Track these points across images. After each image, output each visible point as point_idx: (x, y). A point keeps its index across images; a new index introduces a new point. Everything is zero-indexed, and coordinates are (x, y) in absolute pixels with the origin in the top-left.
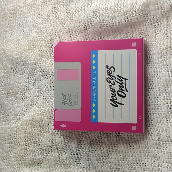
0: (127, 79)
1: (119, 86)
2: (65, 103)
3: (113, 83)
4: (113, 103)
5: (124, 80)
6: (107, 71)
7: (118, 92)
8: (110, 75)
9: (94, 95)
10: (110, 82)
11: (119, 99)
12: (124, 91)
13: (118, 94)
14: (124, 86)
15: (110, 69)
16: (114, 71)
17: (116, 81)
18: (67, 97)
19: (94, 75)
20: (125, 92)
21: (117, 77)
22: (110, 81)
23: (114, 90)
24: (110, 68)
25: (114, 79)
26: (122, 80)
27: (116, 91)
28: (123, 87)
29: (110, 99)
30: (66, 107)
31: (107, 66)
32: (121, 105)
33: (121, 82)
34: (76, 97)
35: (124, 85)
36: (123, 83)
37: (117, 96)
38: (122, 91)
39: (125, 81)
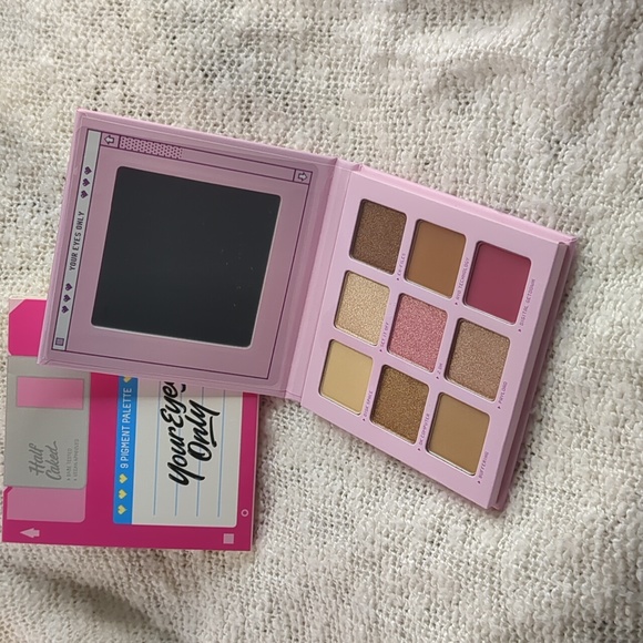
0: (217, 414)
1: (195, 429)
2: (38, 471)
3: (178, 422)
4: (175, 474)
5: (208, 415)
6: (165, 388)
7: (192, 446)
8: (171, 401)
9: (125, 453)
10: (171, 419)
11: (193, 465)
12: (208, 443)
13: (190, 450)
14: (208, 431)
15: (171, 384)
16: (183, 391)
17: (186, 416)
18: (46, 456)
19: (126, 398)
20: (210, 446)
21: (189, 407)
22: (170, 415)
23: (181, 439)
25: (182, 410)
26: (204, 416)
27: (186, 442)
28: (206, 433)
29: (169, 464)
30: (43, 481)
32: (196, 481)
33: (200, 421)
34: (72, 455)
35: (207, 428)
36: (205, 424)
37: (188, 456)
38: (201, 442)
39: (211, 418)
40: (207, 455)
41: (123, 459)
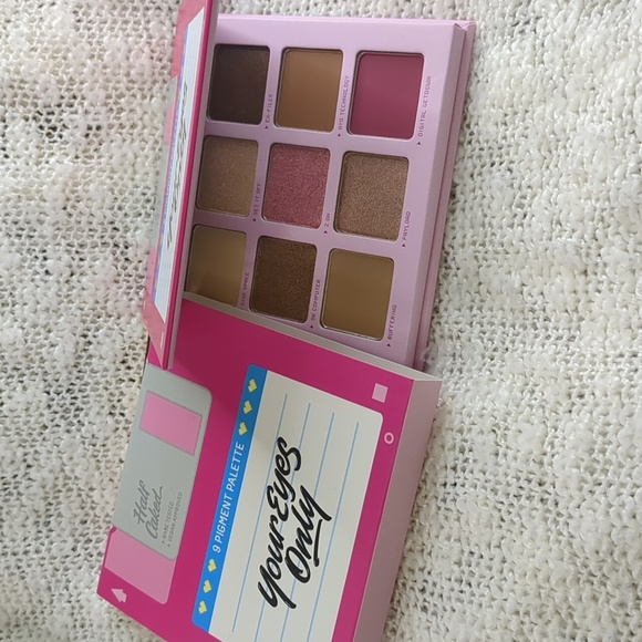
0: (328, 518)
1: (299, 530)
2: (140, 518)
3: (283, 512)
4: (265, 586)
5: (317, 517)
6: (278, 457)
7: (290, 552)
8: (282, 479)
9: (221, 531)
10: (276, 505)
11: (287, 581)
12: (309, 557)
13: (288, 558)
14: (313, 539)
15: (286, 455)
16: (297, 469)
17: (293, 507)
18: (151, 502)
19: (236, 456)
20: (310, 562)
21: (299, 495)
22: (276, 498)
23: (281, 539)
24: (286, 450)
25: (290, 497)
26: (313, 515)
27: (286, 544)
28: (310, 542)
29: (261, 567)
31: (280, 440)
32: (286, 606)
33: (306, 520)
34: (173, 512)
35: (312, 534)
36: (311, 527)
37: (283, 565)
38: (302, 553)
39: (321, 521)
40: (304, 575)
41: (217, 539)
